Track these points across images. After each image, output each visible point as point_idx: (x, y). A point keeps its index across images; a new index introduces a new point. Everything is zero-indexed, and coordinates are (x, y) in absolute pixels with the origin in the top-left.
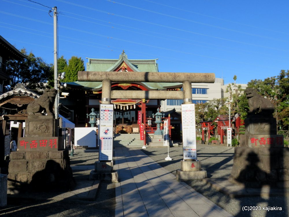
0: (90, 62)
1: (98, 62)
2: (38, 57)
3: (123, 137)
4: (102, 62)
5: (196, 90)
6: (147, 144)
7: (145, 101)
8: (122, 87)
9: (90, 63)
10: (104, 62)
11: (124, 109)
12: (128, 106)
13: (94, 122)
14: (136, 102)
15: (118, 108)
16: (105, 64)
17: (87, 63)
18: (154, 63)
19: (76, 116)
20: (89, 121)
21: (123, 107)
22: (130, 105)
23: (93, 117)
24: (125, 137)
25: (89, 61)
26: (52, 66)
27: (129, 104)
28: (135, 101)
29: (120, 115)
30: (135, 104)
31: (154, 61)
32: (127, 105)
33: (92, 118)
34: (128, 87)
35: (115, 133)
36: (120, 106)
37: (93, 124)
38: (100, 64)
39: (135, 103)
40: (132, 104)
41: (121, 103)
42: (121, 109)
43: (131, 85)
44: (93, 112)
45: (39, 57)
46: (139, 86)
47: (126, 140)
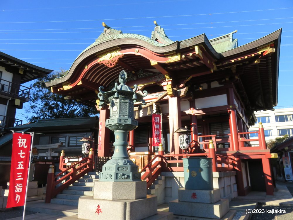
14: (157, 98)
18: (228, 38)
22: (147, 107)
34: (116, 61)
39: (155, 100)
40: (151, 104)
43: (121, 54)
46: (136, 51)
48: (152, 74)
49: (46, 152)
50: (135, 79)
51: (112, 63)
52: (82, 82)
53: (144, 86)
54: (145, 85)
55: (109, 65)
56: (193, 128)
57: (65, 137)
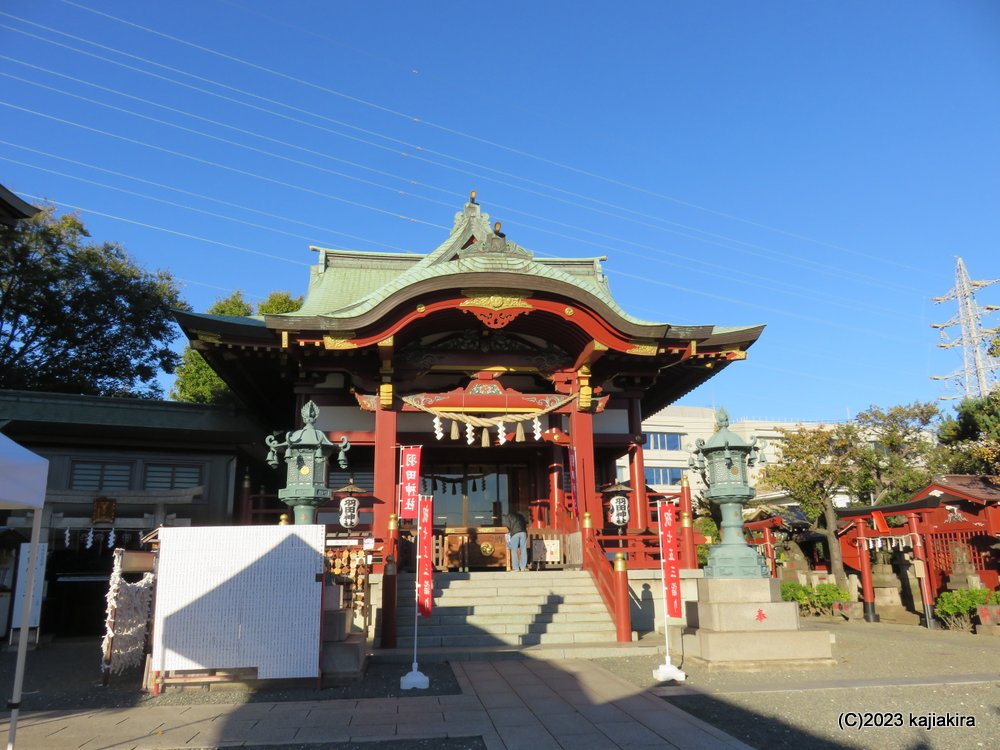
0: (327, 260)
1: (360, 262)
2: (106, 245)
3: (489, 592)
4: (376, 263)
5: (652, 436)
6: (635, 635)
7: (592, 402)
8: (480, 318)
9: (326, 266)
10: (387, 264)
11: (485, 442)
12: (506, 424)
13: (312, 494)
14: (543, 407)
15: (455, 435)
16: (388, 272)
17: (313, 268)
18: (590, 269)
19: (246, 484)
20: (284, 485)
21: (478, 431)
22: (517, 422)
23: (308, 457)
24: (501, 592)
25: (322, 257)
26: (165, 281)
27: (510, 418)
28: (540, 403)
29: (444, 491)
30: (541, 418)
31: (591, 263)
32: (499, 423)
33: (300, 462)
34: (512, 318)
35: (438, 568)
36: (462, 427)
37: (308, 502)
38: (368, 271)
39: (539, 412)
40: (527, 417)
41: (467, 414)
42: (470, 441)
43: (530, 306)
44: (308, 427)
45: (111, 243)
46: (569, 311)
47: (506, 610)
48: (529, 347)
49: (146, 515)
50: (485, 349)
51: (498, 318)
52: (395, 340)
53: (509, 371)
54: (511, 370)
55: (492, 321)
56: (555, 474)
57: (131, 463)
